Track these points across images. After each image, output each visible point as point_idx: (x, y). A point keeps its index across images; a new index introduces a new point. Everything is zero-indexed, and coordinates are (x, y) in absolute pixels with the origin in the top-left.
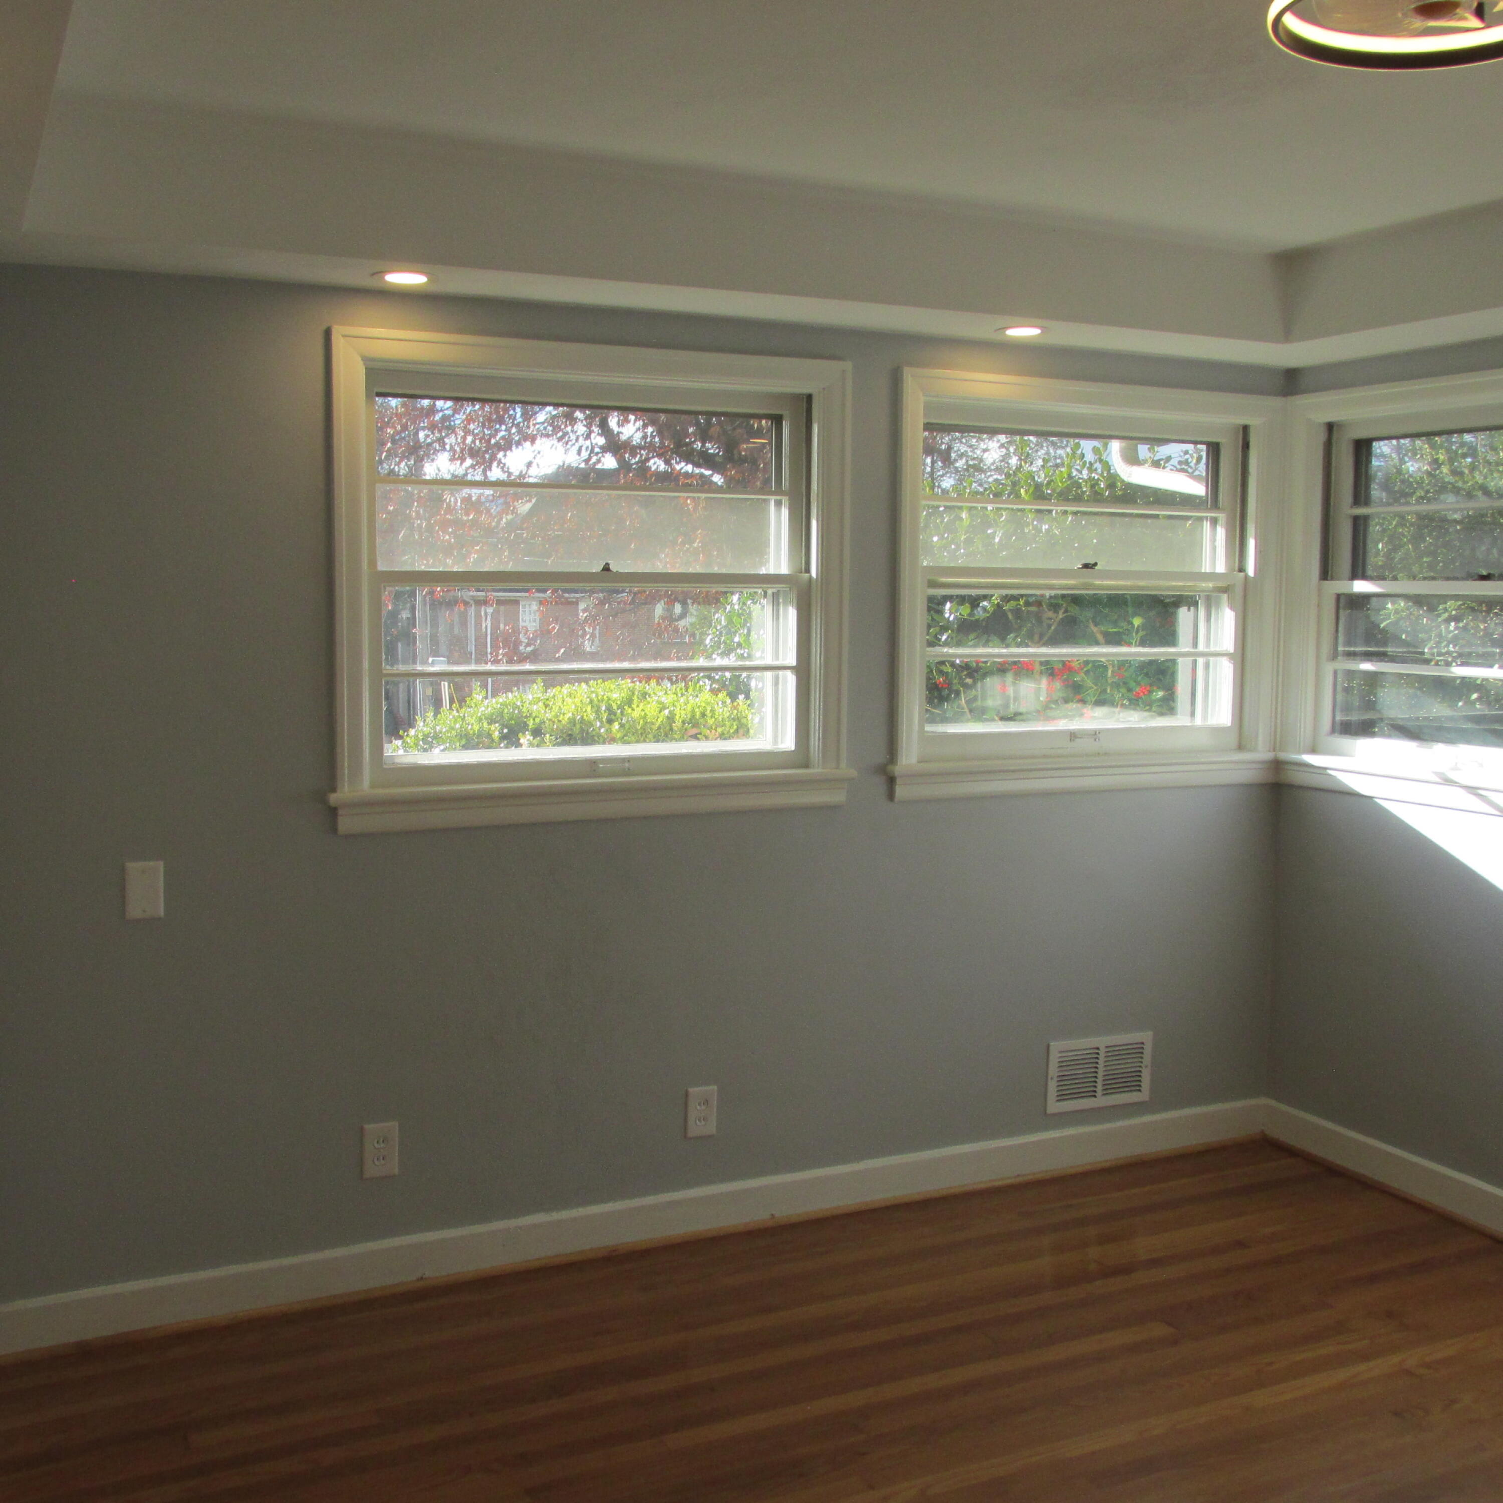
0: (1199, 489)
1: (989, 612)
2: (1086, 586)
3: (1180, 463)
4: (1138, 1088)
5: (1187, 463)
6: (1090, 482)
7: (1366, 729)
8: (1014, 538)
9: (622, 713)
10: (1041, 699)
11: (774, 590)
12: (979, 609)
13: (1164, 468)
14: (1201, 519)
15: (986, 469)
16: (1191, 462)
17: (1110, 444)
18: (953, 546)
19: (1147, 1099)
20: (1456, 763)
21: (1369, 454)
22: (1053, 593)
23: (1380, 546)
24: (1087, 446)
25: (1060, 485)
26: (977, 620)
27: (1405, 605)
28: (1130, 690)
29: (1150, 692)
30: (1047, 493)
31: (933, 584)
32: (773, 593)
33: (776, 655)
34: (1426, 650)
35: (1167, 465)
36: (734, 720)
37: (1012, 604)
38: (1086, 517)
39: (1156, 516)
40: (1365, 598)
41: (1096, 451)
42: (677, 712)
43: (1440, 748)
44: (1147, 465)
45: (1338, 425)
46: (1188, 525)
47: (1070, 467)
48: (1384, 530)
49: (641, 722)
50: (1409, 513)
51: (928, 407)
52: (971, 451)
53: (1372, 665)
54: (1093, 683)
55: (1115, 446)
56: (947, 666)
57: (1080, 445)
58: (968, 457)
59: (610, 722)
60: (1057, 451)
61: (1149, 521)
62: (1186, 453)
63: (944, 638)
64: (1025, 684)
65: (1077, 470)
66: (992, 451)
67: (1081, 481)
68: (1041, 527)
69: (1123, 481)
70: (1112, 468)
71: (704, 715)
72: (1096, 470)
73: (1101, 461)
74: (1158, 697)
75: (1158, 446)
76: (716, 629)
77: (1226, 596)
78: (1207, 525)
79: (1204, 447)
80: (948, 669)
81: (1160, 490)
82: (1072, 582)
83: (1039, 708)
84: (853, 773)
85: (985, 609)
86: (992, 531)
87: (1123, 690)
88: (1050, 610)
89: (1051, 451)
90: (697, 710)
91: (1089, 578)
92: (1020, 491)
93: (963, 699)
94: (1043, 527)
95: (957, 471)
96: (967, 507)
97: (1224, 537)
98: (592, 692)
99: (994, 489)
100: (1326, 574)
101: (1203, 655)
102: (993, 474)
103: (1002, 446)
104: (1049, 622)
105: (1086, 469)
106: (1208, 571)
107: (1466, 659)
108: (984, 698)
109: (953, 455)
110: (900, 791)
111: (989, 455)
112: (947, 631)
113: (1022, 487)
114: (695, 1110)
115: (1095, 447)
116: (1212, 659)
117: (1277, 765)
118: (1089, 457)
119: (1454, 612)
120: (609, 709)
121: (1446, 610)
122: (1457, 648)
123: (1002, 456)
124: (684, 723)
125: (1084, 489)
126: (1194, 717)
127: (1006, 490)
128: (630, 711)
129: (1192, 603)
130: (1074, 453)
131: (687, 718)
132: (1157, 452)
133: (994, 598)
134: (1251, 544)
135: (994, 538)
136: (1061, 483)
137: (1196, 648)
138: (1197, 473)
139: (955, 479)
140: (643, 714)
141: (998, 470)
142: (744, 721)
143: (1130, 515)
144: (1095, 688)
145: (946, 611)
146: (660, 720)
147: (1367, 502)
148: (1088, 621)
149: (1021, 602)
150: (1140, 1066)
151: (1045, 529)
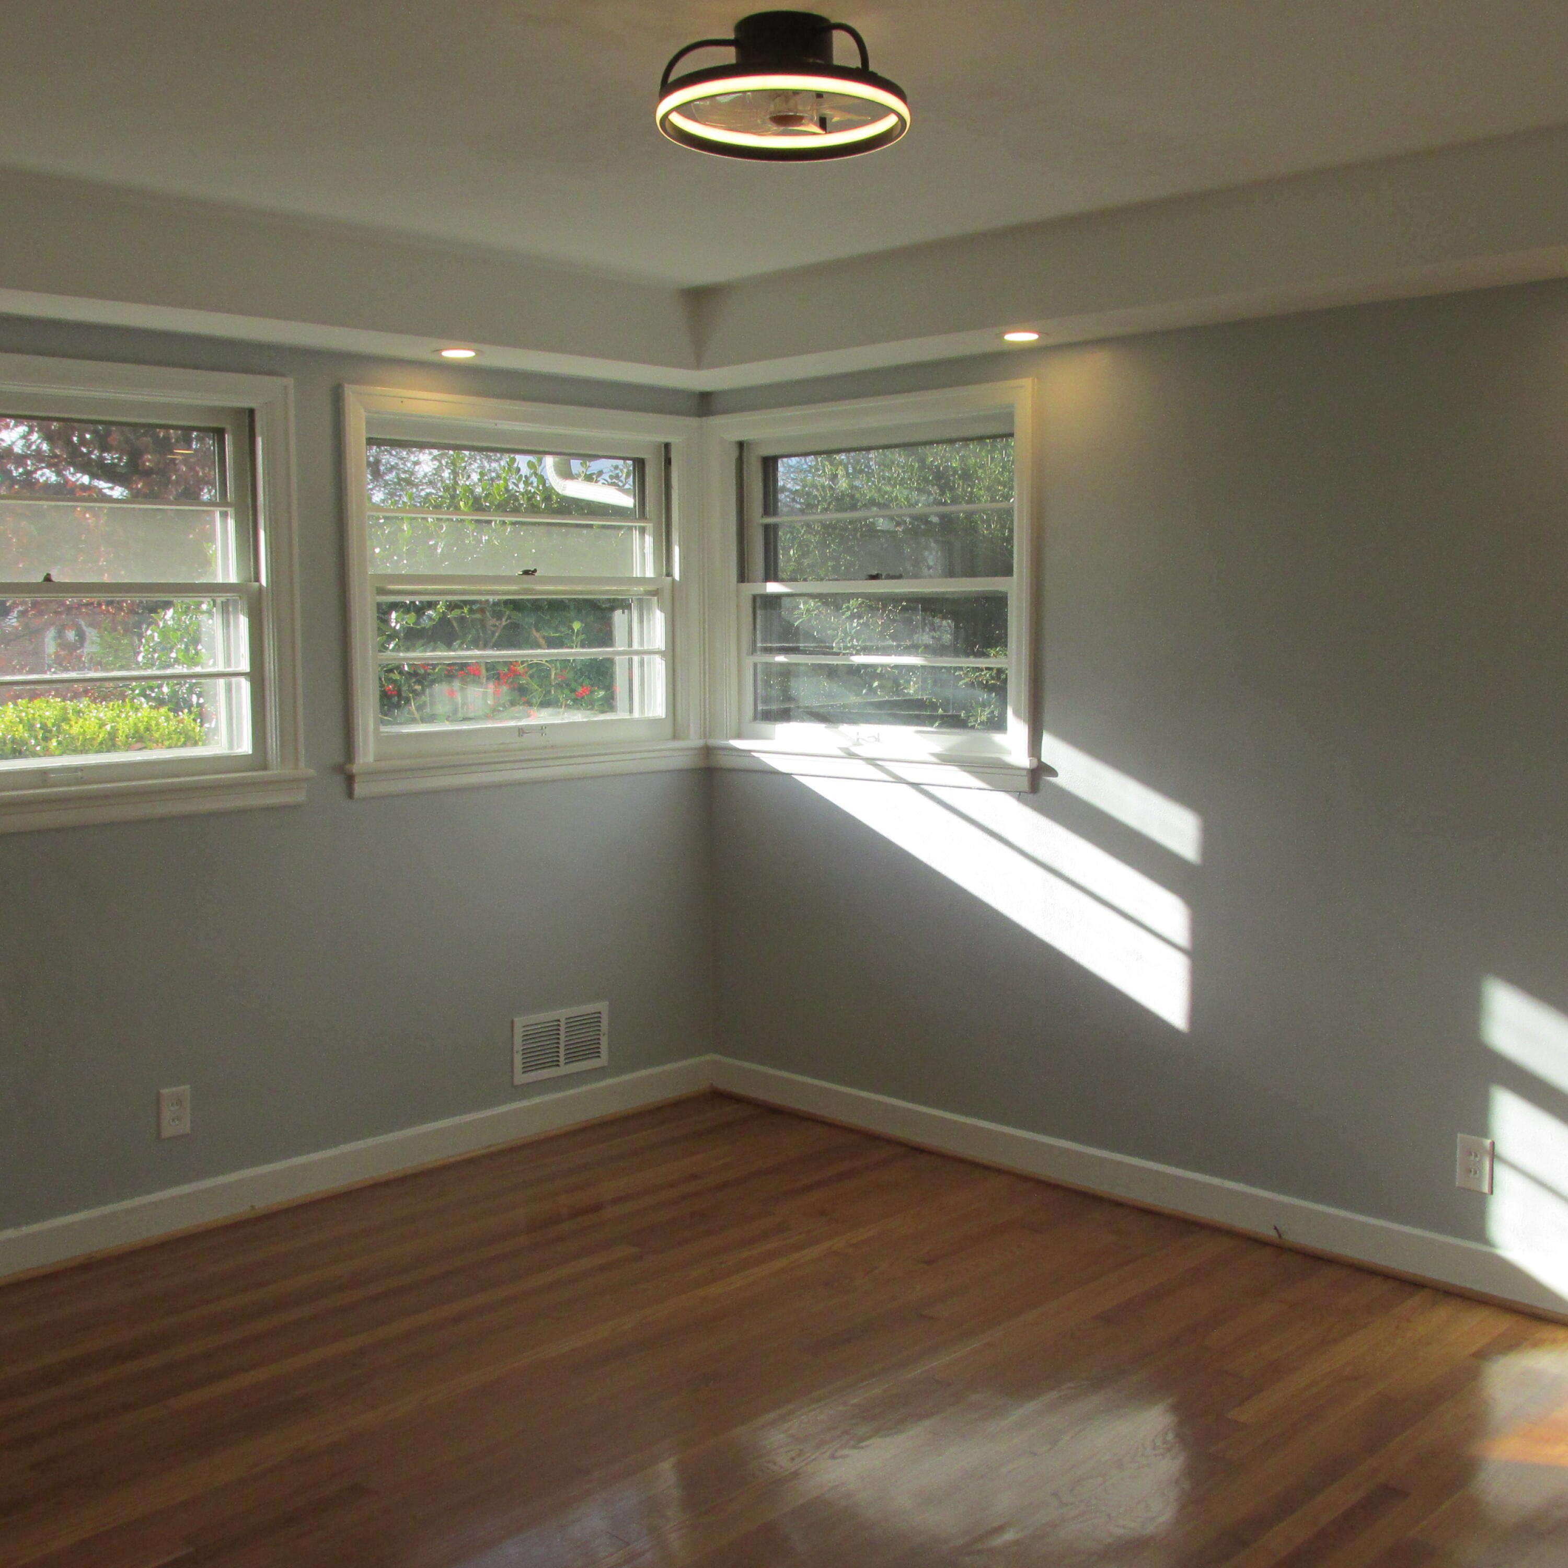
0: (628, 501)
1: (434, 620)
2: (526, 591)
3: (611, 477)
4: (597, 1055)
5: (617, 477)
6: (527, 495)
7: (785, 715)
8: (455, 549)
9: (59, 731)
10: (489, 702)
11: (224, 599)
12: (425, 617)
13: (597, 482)
14: (630, 528)
15: (418, 483)
16: (621, 476)
17: (544, 459)
18: (395, 558)
19: (606, 1064)
20: (858, 739)
21: (776, 469)
22: (497, 598)
23: (792, 552)
24: (522, 461)
25: (498, 498)
26: (424, 629)
27: (814, 605)
28: (573, 691)
29: (592, 692)
30: (486, 506)
31: (381, 591)
32: (222, 602)
33: (228, 661)
34: (834, 645)
35: (598, 479)
36: (180, 733)
37: (456, 613)
38: (524, 527)
39: (591, 526)
40: (777, 597)
41: (530, 465)
42: (120, 726)
43: (845, 728)
44: (580, 479)
45: (747, 444)
46: (620, 535)
47: (506, 481)
48: (794, 538)
49: (81, 738)
50: (814, 522)
51: (369, 423)
52: (402, 464)
53: (785, 657)
54: (538, 685)
55: (549, 461)
56: (394, 673)
57: (515, 459)
58: (399, 469)
59: (46, 739)
60: (492, 464)
61: (585, 532)
62: (616, 467)
63: (392, 646)
64: (472, 688)
65: (514, 483)
66: (423, 465)
67: (518, 494)
68: (482, 537)
69: (558, 494)
70: (547, 482)
71: (147, 729)
72: (532, 483)
73: (536, 474)
74: (599, 696)
75: (590, 461)
76: (149, 646)
77: (656, 598)
78: (636, 534)
79: (630, 462)
80: (396, 676)
81: (593, 502)
82: (514, 588)
83: (487, 711)
84: (312, 772)
85: (430, 618)
86: (434, 542)
87: (567, 691)
88: (493, 617)
89: (486, 464)
90: (140, 725)
91: (529, 583)
92: (459, 504)
93: (413, 704)
94: (484, 538)
95: (386, 484)
96: (408, 518)
97: (652, 545)
98: (21, 711)
99: (433, 502)
100: (743, 577)
101: (637, 653)
102: (424, 487)
103: (434, 458)
104: (493, 629)
105: (522, 482)
106: (638, 576)
107: (866, 650)
108: (433, 703)
109: (382, 468)
110: (360, 789)
111: (420, 468)
112: (394, 640)
113: (461, 500)
114: (168, 1112)
115: (530, 461)
116: (646, 657)
117: (708, 751)
118: (525, 471)
119: (855, 610)
120: (44, 727)
121: (848, 608)
122: (860, 642)
123: (435, 469)
124: (127, 737)
125: (522, 502)
126: (632, 712)
127: (446, 503)
128: (67, 727)
129: (625, 605)
130: (510, 466)
131: (130, 732)
132: (589, 467)
133: (439, 607)
134: (676, 550)
135: (436, 549)
136: (498, 495)
137: (632, 647)
138: (627, 486)
139: (384, 494)
140: (82, 730)
141: (431, 483)
142: (191, 733)
143: (566, 525)
144: (540, 690)
145: (392, 620)
146: (101, 736)
147: (775, 513)
148: (530, 628)
149: (466, 610)
150: (599, 1035)
151: (485, 540)
